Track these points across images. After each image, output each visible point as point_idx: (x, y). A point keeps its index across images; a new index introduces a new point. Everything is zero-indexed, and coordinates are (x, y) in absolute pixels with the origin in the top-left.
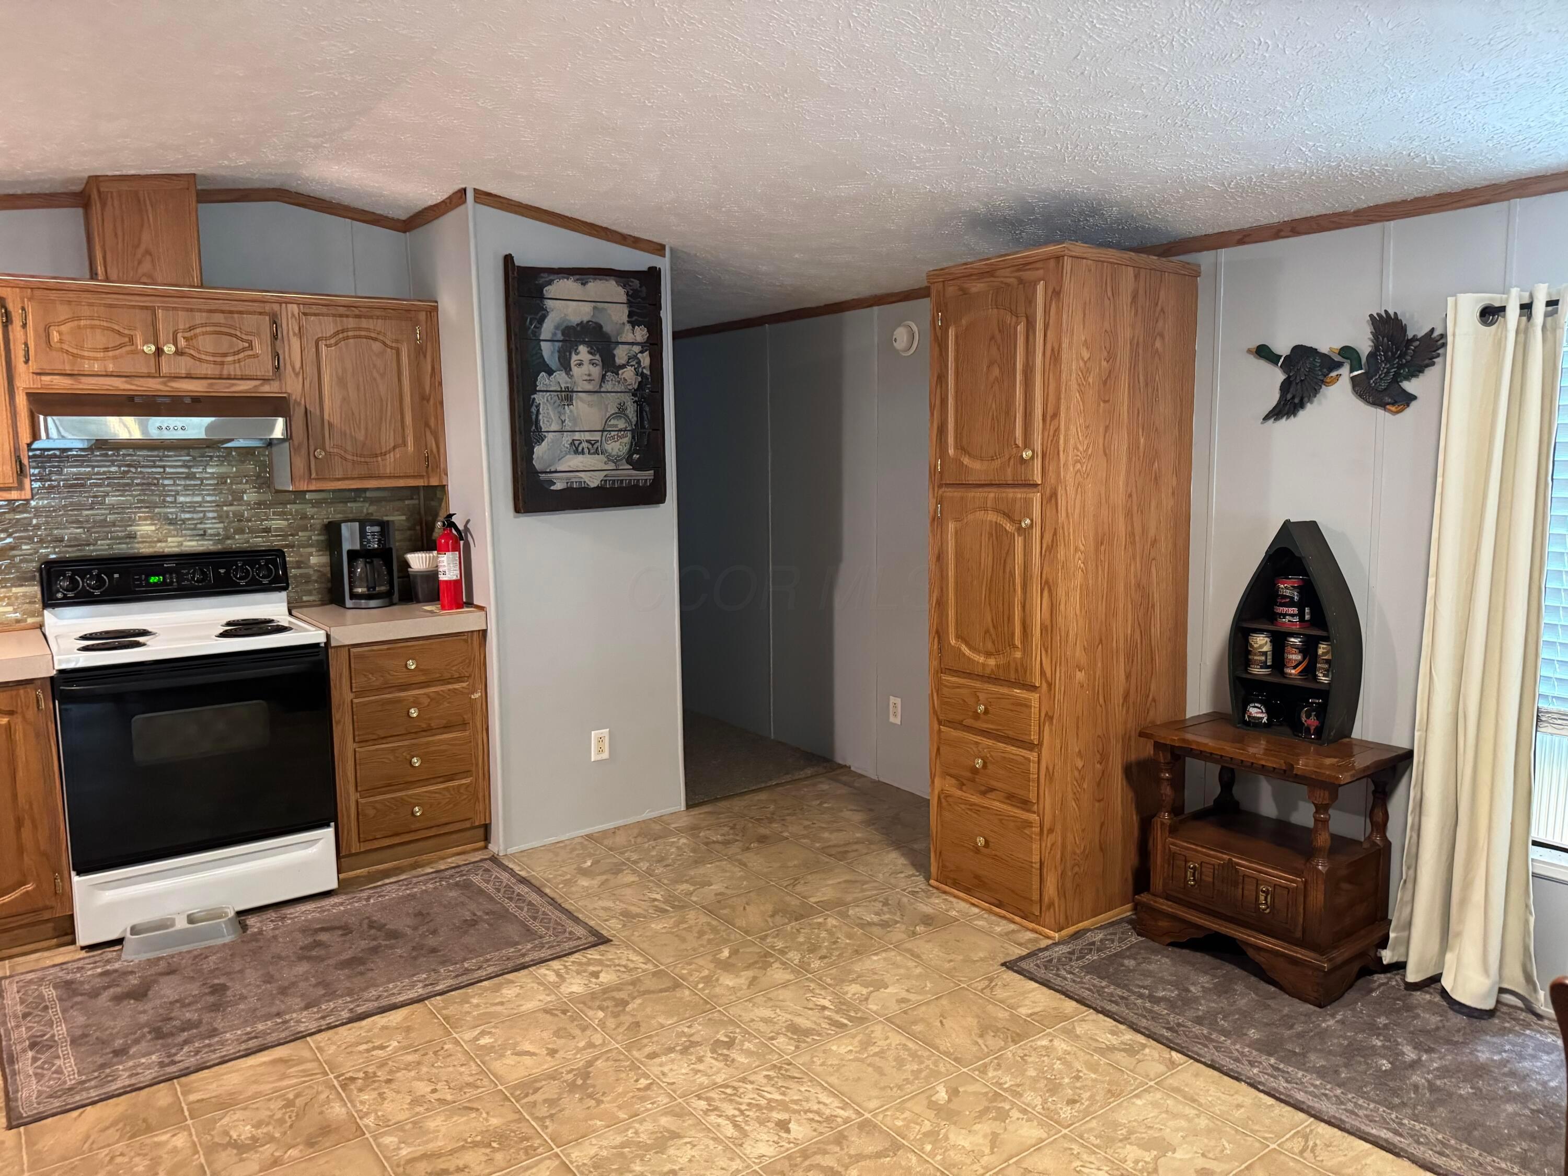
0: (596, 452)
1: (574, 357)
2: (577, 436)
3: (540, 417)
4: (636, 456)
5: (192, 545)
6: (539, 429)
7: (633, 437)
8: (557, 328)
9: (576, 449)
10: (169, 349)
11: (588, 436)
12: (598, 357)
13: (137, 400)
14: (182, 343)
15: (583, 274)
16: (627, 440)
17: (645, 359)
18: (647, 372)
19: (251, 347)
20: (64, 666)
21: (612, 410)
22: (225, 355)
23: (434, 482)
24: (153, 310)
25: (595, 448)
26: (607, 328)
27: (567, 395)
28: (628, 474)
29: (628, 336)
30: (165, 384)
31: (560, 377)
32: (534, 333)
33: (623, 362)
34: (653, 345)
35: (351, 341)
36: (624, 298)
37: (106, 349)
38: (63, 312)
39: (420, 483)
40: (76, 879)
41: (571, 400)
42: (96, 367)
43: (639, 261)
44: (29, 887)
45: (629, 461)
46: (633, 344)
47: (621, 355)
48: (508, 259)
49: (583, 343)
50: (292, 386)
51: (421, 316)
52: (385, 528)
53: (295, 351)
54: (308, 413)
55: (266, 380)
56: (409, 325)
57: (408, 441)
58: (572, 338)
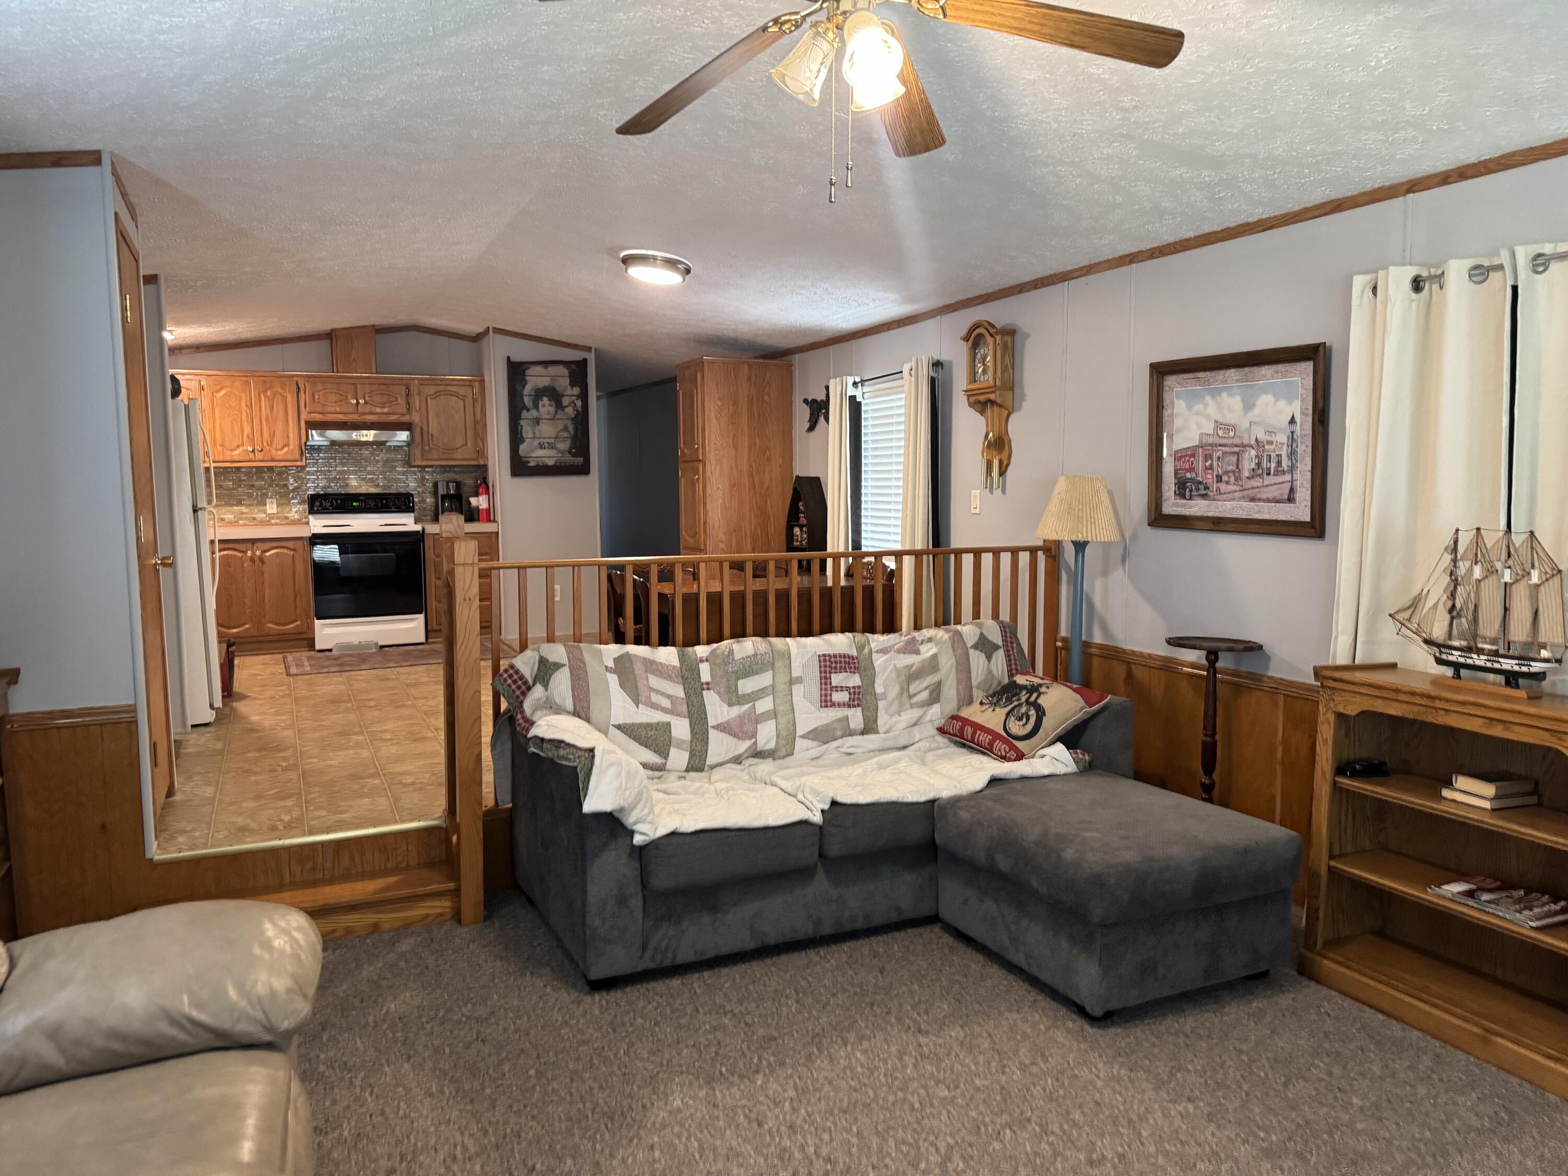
0: (552, 448)
1: (541, 403)
2: (542, 440)
3: (523, 431)
4: (574, 450)
5: (373, 490)
6: (522, 437)
7: (572, 441)
9: (541, 446)
10: (362, 401)
11: (547, 440)
12: (553, 402)
13: (348, 423)
14: (367, 398)
15: (546, 364)
16: (569, 442)
19: (397, 400)
20: (316, 532)
21: (561, 427)
22: (385, 404)
23: (482, 463)
24: (355, 384)
25: (551, 446)
26: (558, 388)
27: (537, 421)
28: (569, 459)
29: (569, 392)
30: (360, 416)
31: (533, 413)
32: (520, 392)
34: (584, 396)
35: (442, 397)
36: (567, 374)
37: (337, 402)
38: (320, 386)
39: (475, 463)
40: (316, 621)
41: (539, 422)
42: (332, 410)
43: (577, 355)
44: (299, 623)
45: (570, 452)
47: (565, 401)
48: (509, 358)
49: (545, 396)
50: (415, 418)
51: (477, 384)
52: (458, 485)
53: (416, 401)
54: (422, 429)
55: (403, 415)
56: (470, 388)
57: (469, 442)
58: (539, 393)
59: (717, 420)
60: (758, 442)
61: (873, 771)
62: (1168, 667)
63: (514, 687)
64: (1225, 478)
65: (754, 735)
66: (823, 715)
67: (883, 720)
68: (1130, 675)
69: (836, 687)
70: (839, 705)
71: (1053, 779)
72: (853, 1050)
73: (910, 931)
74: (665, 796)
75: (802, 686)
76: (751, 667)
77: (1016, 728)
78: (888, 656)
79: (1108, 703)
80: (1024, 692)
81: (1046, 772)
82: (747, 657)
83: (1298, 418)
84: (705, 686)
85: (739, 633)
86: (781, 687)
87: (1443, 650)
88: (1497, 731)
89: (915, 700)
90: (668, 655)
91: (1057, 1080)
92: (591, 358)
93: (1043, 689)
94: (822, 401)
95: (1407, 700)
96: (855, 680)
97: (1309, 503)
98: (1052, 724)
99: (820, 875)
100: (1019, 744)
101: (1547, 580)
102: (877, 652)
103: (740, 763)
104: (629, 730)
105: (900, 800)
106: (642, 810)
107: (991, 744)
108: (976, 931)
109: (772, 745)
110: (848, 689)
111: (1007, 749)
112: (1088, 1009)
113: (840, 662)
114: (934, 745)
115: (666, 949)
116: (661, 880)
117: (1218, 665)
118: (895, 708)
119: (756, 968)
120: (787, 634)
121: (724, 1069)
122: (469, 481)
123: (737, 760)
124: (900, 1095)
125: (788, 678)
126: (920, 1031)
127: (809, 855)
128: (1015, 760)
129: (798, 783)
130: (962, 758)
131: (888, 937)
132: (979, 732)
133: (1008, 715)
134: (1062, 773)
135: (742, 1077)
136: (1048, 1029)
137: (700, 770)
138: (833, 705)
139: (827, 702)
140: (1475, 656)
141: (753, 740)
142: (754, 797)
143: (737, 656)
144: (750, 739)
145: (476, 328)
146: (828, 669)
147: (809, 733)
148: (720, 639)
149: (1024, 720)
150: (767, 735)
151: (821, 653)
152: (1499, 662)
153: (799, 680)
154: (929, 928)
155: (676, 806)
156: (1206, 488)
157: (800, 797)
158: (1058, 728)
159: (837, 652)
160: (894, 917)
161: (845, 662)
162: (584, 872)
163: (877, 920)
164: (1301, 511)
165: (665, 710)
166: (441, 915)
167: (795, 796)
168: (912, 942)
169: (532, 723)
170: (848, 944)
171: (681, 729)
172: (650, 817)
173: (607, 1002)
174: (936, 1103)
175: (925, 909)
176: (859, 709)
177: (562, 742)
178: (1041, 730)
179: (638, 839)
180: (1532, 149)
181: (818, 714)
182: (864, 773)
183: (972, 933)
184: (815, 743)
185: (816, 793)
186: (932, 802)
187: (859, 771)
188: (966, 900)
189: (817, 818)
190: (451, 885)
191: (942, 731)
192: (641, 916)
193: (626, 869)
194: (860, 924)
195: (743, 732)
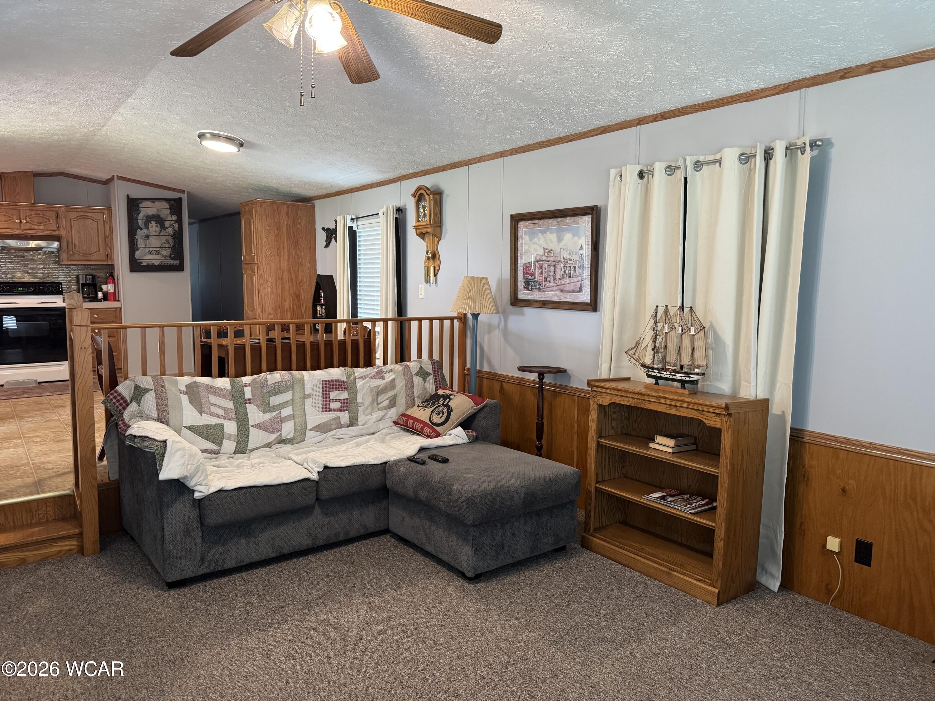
0: (158, 254)
1: (150, 225)
2: (151, 249)
3: (138, 243)
4: (173, 256)
5: (33, 280)
6: (137, 246)
7: (172, 250)
8: (144, 216)
9: (150, 253)
10: (24, 221)
11: (155, 249)
12: (158, 225)
13: (14, 236)
14: (28, 220)
15: (153, 200)
16: (169, 250)
17: (176, 226)
18: (177, 229)
19: (49, 221)
21: (164, 241)
22: (41, 223)
23: (110, 263)
24: (19, 210)
25: (157, 253)
26: (162, 216)
27: (147, 237)
28: (170, 261)
29: (170, 218)
30: (22, 231)
31: (145, 231)
32: (136, 218)
33: (168, 226)
34: (180, 221)
35: (82, 219)
36: (168, 207)
37: (5, 221)
39: (105, 263)
41: (149, 237)
42: (2, 226)
43: (176, 195)
45: (170, 257)
46: (171, 221)
47: (167, 224)
48: (128, 195)
49: (153, 220)
50: (63, 233)
51: (106, 212)
52: (94, 277)
53: (64, 222)
54: (67, 240)
55: (54, 231)
56: (102, 214)
57: (101, 250)
58: (149, 219)
59: (267, 238)
60: (294, 253)
61: (353, 447)
62: (521, 382)
63: (117, 404)
64: (548, 279)
65: (280, 430)
66: (324, 416)
67: (362, 419)
68: (502, 388)
69: (333, 399)
70: (334, 410)
71: (455, 446)
72: (330, 609)
73: (372, 539)
74: (218, 469)
75: (311, 399)
76: (279, 389)
77: (437, 419)
78: (365, 380)
79: (486, 404)
80: (442, 399)
81: (451, 443)
82: (276, 383)
83: (584, 247)
84: (248, 401)
85: (273, 368)
86: (298, 400)
87: (650, 370)
88: (673, 411)
89: (380, 406)
90: (223, 383)
91: (446, 615)
92: (185, 197)
93: (452, 397)
94: (333, 229)
95: (631, 396)
96: (345, 395)
97: (589, 293)
98: (456, 417)
99: (317, 511)
100: (437, 428)
101: (698, 332)
102: (359, 378)
103: (270, 448)
104: (196, 430)
105: (366, 463)
106: (200, 478)
107: (422, 429)
108: (409, 535)
109: (291, 435)
110: (340, 400)
111: (431, 431)
112: (466, 574)
113: (336, 385)
114: (390, 431)
115: (217, 561)
116: (212, 519)
117: (544, 381)
118: (369, 411)
119: (276, 567)
120: (303, 368)
121: (249, 628)
122: (101, 274)
123: (268, 445)
124: (355, 632)
125: (302, 395)
126: (371, 595)
127: (310, 499)
128: (435, 438)
129: (305, 457)
130: (406, 438)
131: (359, 544)
132: (416, 423)
133: (432, 412)
134: (460, 443)
135: (260, 631)
136: (444, 587)
137: (244, 452)
138: (330, 410)
139: (326, 409)
140: (665, 373)
141: (279, 433)
142: (276, 467)
143: (270, 383)
144: (277, 432)
145: (105, 176)
146: (328, 389)
147: (314, 427)
148: (261, 372)
149: (441, 414)
150: (288, 430)
151: (323, 380)
152: (676, 375)
153: (309, 396)
154: (383, 536)
155: (224, 475)
156: (540, 285)
157: (305, 465)
158: (459, 418)
159: (334, 379)
160: (362, 531)
161: (339, 385)
162: (162, 517)
163: (352, 535)
164: (585, 297)
165: (220, 417)
166: (70, 550)
167: (302, 465)
168: (373, 545)
169: (129, 427)
170: (334, 550)
171: (231, 428)
172: (205, 481)
173: (179, 594)
174: (375, 635)
175: (381, 526)
176: (347, 412)
177: (147, 437)
178: (450, 420)
179: (197, 495)
180: (695, 105)
181: (321, 416)
182: (347, 449)
183: (407, 537)
184: (319, 433)
185: (314, 462)
186: (385, 463)
187: (344, 448)
188: (404, 518)
189: (315, 477)
190: (77, 531)
191: (396, 423)
192: (200, 541)
193: (191, 514)
194: (342, 537)
195: (273, 429)
